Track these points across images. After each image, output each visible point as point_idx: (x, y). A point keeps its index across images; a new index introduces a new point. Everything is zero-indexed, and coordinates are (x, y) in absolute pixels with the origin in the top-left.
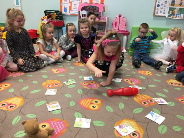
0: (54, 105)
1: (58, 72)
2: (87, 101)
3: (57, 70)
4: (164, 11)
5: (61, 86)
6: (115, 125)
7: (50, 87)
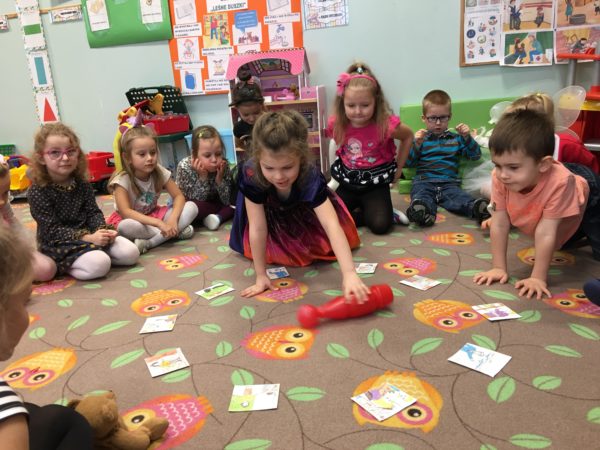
0: (168, 358)
1: (180, 266)
2: (268, 336)
3: (175, 261)
4: (492, 48)
5: (187, 304)
6: (356, 393)
7: (154, 310)
